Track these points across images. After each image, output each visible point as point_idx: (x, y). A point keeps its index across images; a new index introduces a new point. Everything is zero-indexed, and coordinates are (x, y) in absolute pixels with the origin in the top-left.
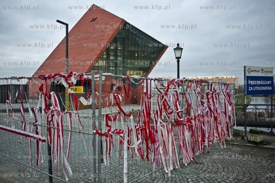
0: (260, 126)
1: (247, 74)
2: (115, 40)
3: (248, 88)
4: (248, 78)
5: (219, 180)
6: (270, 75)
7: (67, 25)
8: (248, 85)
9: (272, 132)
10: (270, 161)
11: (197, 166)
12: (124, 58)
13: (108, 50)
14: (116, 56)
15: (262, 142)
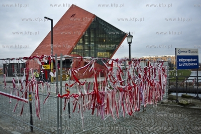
0: (189, 93)
1: (178, 54)
2: (89, 30)
3: (178, 65)
4: (178, 57)
5: (149, 131)
6: (195, 54)
7: (52, 20)
8: (179, 63)
9: (198, 97)
10: (191, 118)
11: (136, 121)
12: (95, 43)
13: (83, 37)
14: (89, 42)
15: (188, 105)
